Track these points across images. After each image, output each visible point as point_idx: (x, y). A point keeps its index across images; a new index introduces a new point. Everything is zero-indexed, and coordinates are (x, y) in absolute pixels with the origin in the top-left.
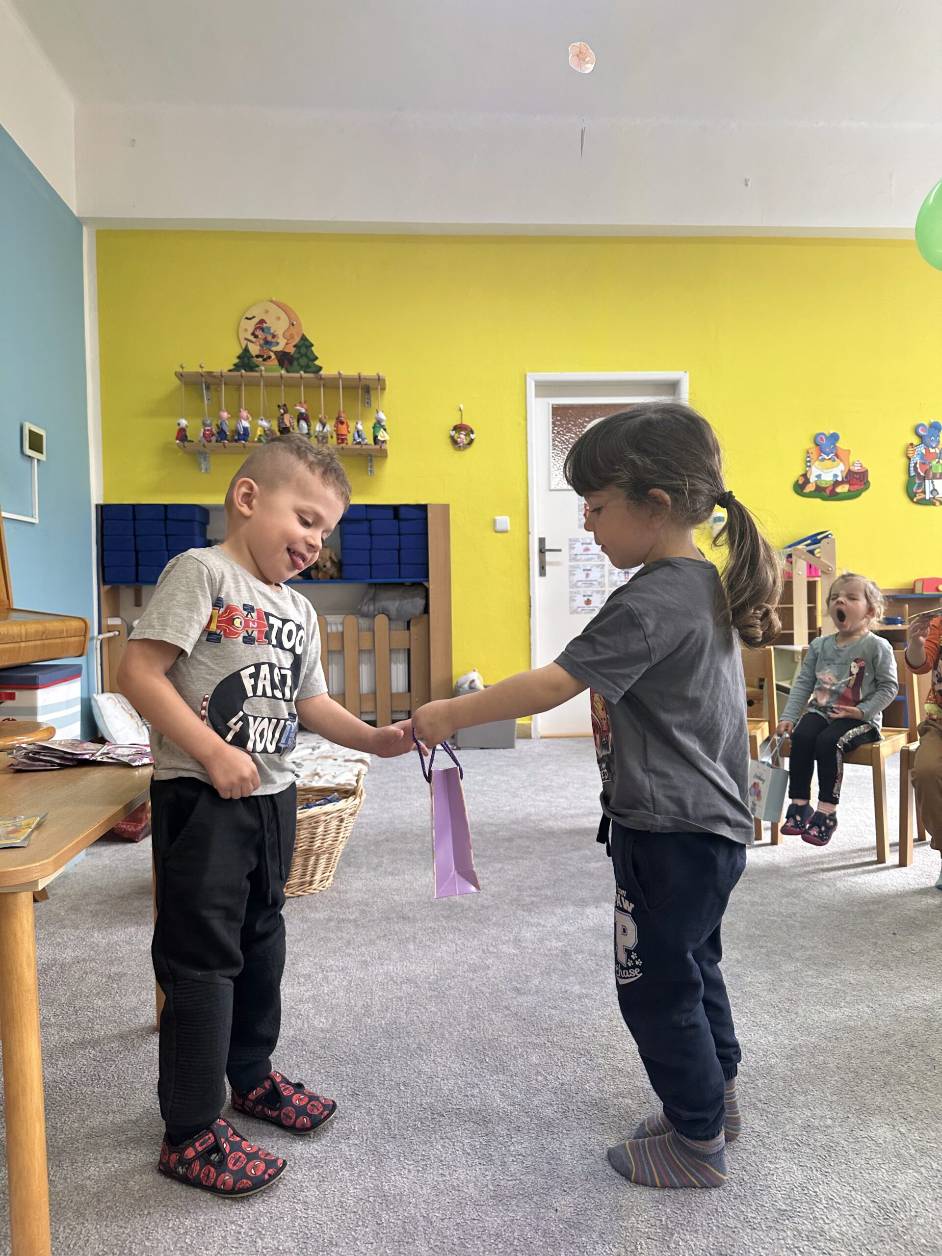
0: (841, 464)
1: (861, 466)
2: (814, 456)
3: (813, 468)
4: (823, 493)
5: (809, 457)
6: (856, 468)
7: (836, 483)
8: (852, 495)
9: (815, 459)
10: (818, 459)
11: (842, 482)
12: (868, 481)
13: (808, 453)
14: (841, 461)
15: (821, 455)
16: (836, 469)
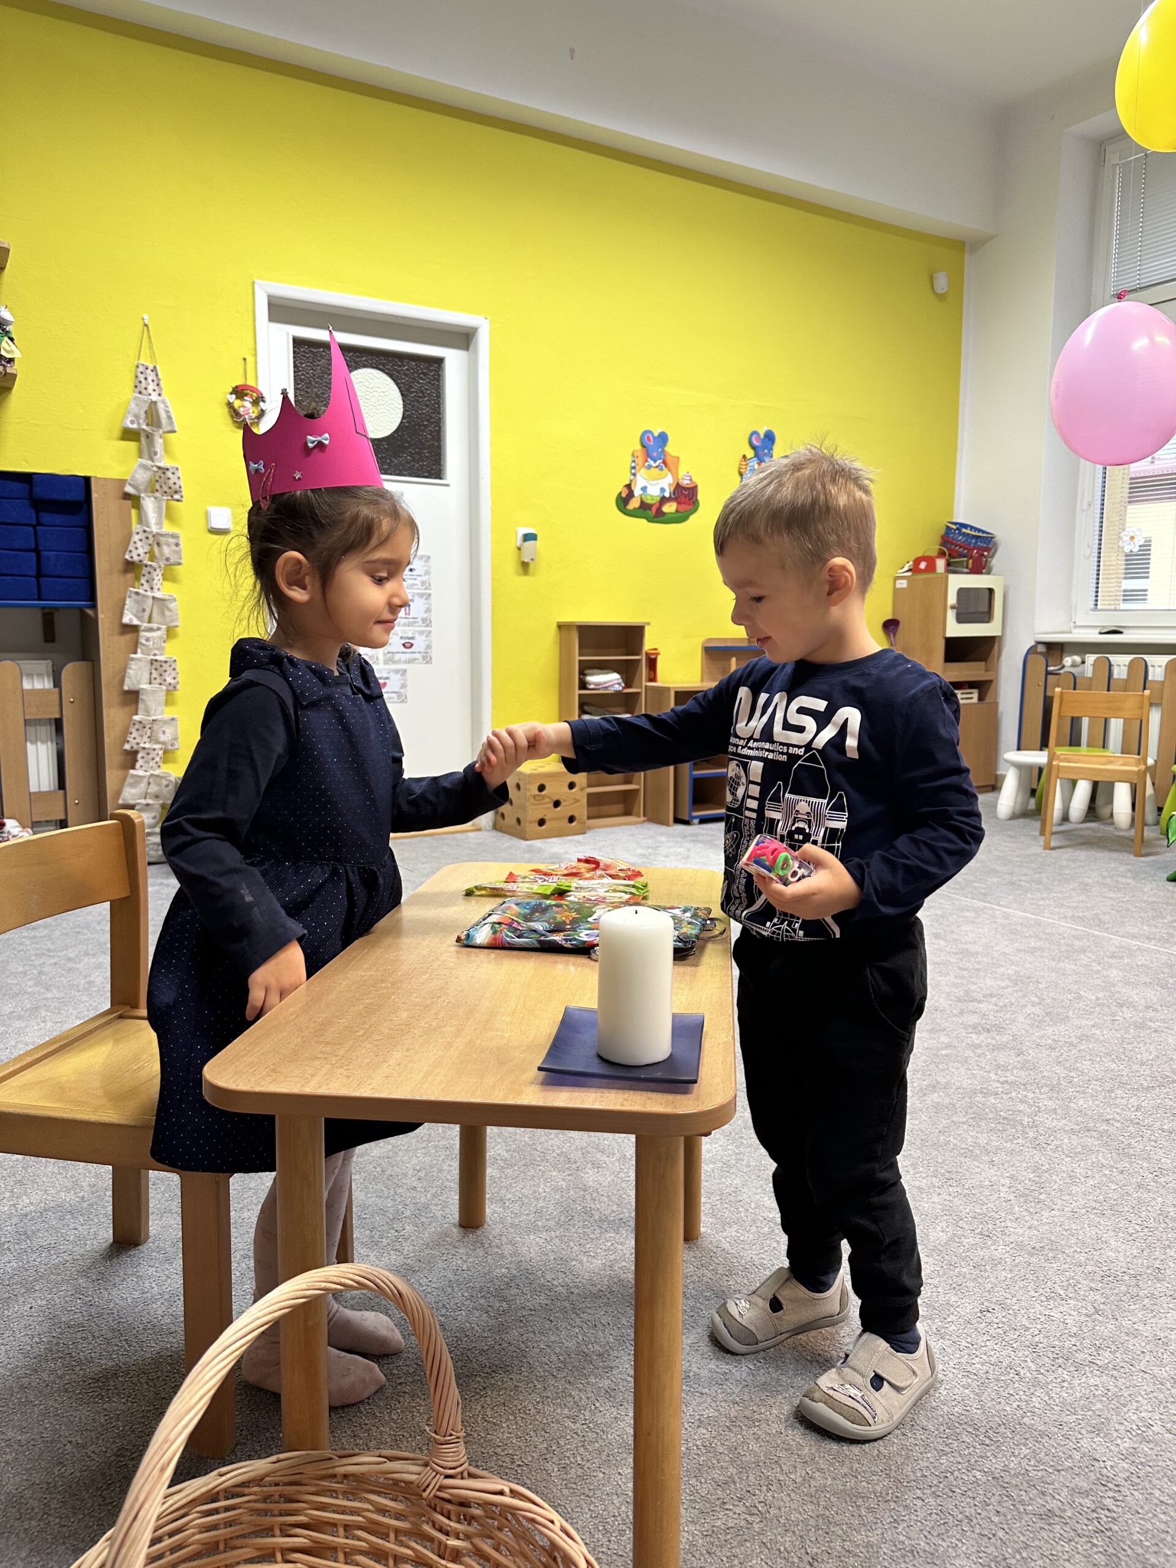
0: (669, 475)
1: (691, 480)
2: (640, 461)
3: (638, 476)
4: (648, 511)
5: (634, 461)
6: (685, 483)
7: (663, 500)
8: (680, 518)
9: (640, 464)
10: (643, 466)
11: (669, 499)
12: (697, 500)
13: (633, 455)
14: (669, 470)
15: (647, 461)
16: (663, 480)
